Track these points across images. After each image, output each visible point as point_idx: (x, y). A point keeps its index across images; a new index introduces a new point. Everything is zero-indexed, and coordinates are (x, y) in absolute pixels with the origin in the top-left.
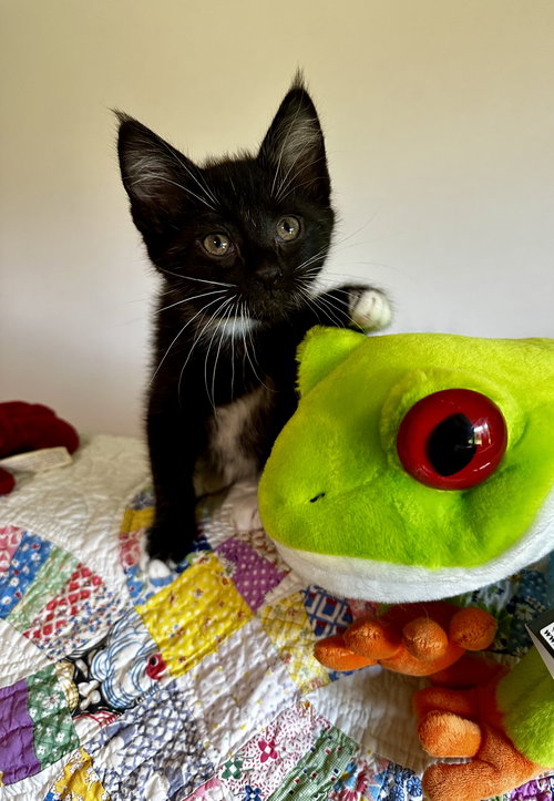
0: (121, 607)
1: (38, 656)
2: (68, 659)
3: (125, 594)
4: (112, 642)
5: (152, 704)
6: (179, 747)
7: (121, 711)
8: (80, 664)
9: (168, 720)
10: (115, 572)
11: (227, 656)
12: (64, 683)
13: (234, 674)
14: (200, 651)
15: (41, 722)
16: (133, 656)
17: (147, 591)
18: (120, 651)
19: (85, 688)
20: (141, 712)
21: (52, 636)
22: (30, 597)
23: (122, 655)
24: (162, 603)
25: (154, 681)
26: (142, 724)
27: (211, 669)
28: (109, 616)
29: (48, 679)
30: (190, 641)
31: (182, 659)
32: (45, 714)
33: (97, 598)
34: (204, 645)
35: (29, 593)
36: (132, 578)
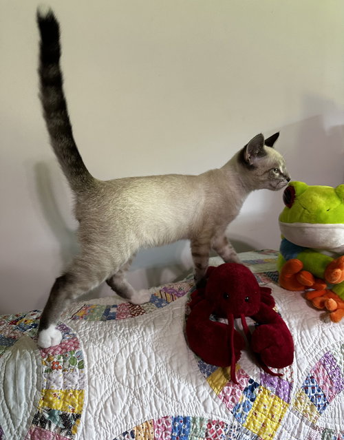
0: (236, 429)
3: (236, 423)
10: (228, 415)
17: (244, 416)
24: (252, 417)
28: (234, 435)
33: (225, 430)
36: (236, 414)
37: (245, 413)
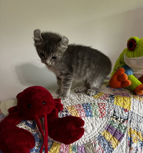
0: (111, 105)
1: (106, 119)
2: (111, 117)
4: (116, 111)
5: (131, 115)
6: (139, 118)
7: (127, 119)
8: (114, 116)
9: (134, 116)
12: (115, 121)
15: (118, 128)
16: (121, 111)
18: (118, 111)
19: (119, 119)
20: (130, 117)
21: (105, 115)
22: (94, 111)
25: (128, 112)
26: (132, 119)
27: (133, 106)
29: (111, 122)
30: (126, 104)
31: (128, 107)
32: (117, 127)
34: (129, 104)
35: (93, 110)
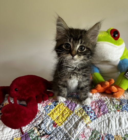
2: (35, 126)
3: (44, 112)
4: (44, 121)
5: (56, 132)
7: (50, 134)
8: (38, 127)
10: (42, 108)
11: (70, 120)
12: (36, 131)
13: (72, 123)
14: (63, 120)
15: (33, 139)
16: (49, 123)
23: (47, 124)
24: (53, 112)
25: (55, 128)
27: (67, 123)
28: (42, 117)
29: (32, 131)
30: (61, 119)
33: (39, 114)
34: (64, 119)
36: (45, 109)
37: (50, 109)
